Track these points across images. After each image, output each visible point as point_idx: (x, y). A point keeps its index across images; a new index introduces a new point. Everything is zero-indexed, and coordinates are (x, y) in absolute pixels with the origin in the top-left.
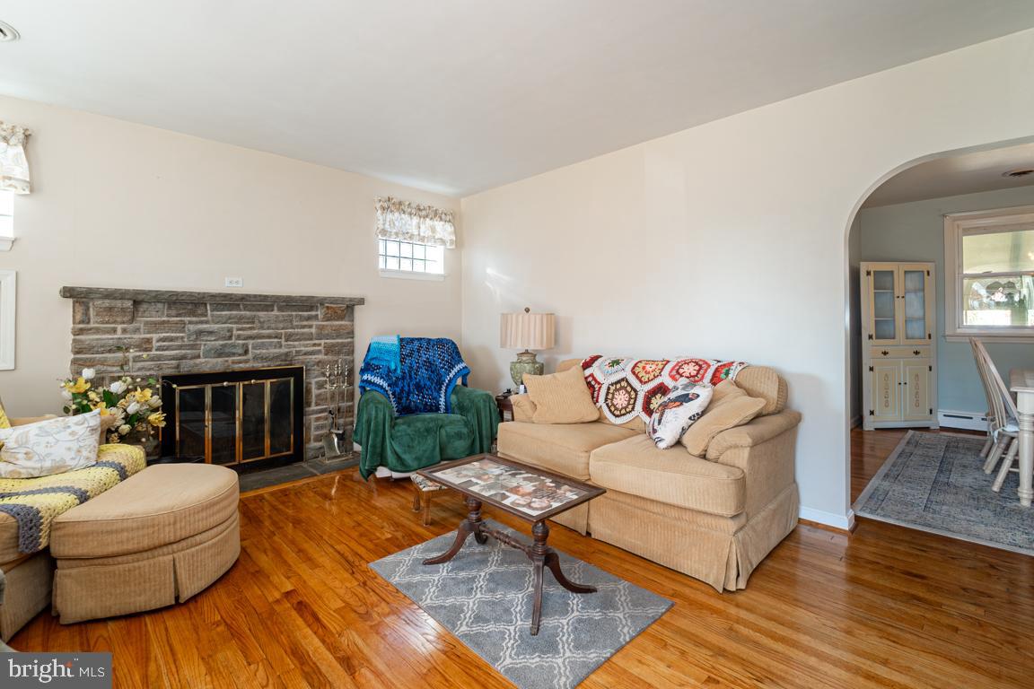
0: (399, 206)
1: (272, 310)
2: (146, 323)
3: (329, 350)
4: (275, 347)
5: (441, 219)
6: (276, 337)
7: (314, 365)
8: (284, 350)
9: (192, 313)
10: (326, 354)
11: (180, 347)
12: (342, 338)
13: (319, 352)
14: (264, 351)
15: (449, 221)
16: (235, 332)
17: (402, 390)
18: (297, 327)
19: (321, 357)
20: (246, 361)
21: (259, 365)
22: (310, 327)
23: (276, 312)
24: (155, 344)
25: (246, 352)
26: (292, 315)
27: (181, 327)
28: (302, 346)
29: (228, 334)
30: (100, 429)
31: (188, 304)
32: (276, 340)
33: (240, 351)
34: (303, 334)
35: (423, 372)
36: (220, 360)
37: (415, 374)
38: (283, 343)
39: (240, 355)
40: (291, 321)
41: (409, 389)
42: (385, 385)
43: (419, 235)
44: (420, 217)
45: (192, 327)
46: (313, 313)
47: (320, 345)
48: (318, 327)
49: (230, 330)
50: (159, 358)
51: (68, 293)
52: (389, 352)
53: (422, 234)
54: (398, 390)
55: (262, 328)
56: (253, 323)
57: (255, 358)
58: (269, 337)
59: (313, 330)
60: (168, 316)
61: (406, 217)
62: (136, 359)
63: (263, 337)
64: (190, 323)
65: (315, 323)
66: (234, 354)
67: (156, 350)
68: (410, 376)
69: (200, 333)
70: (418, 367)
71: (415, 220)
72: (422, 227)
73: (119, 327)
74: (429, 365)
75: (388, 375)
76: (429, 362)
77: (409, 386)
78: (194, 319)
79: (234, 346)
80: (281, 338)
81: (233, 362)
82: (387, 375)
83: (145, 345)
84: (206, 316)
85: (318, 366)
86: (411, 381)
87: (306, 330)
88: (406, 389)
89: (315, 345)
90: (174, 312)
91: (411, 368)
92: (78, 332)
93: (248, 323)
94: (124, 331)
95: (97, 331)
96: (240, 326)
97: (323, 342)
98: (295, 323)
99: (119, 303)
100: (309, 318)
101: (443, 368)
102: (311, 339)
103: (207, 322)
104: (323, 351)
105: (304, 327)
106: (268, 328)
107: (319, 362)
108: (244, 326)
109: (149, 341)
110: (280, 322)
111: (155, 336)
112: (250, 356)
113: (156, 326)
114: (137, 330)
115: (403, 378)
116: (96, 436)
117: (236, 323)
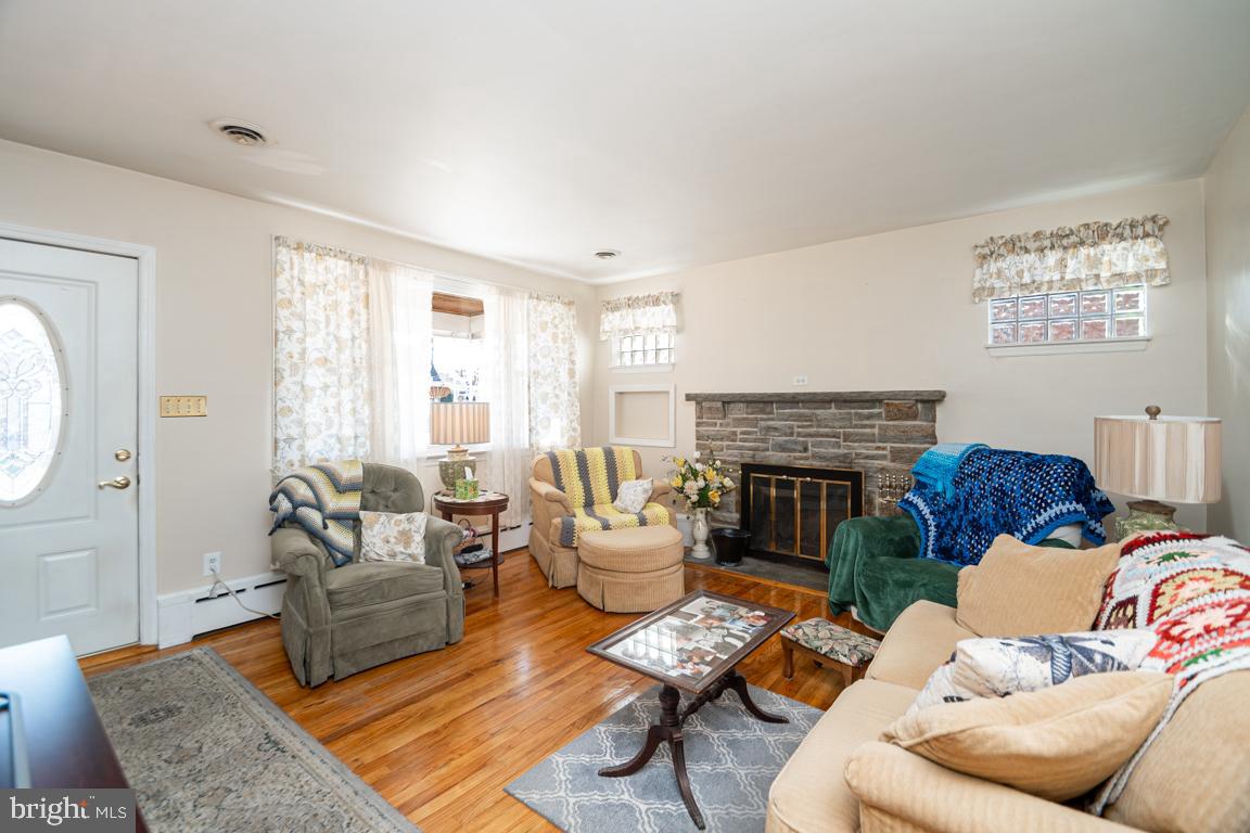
0: (1014, 245)
1: (830, 408)
2: (735, 419)
3: (896, 455)
4: (833, 447)
5: (1122, 238)
6: (834, 437)
7: (876, 472)
8: (842, 451)
9: (763, 411)
10: (893, 461)
11: (755, 440)
12: (914, 443)
13: (884, 457)
14: (823, 450)
15: (1147, 235)
16: (796, 430)
17: (948, 524)
18: (856, 426)
19: (885, 463)
20: (806, 458)
21: (817, 464)
22: (873, 426)
23: (833, 410)
24: (739, 437)
25: (806, 450)
26: (850, 414)
27: (755, 422)
28: (860, 448)
29: (788, 431)
30: (650, 492)
31: (761, 403)
32: (834, 440)
33: (800, 448)
34: (863, 434)
35: (989, 506)
36: (784, 454)
37: (974, 504)
38: (842, 443)
39: (800, 452)
40: (851, 419)
41: (959, 527)
42: (926, 511)
43: (1062, 278)
44: (1065, 248)
45: (763, 424)
46: (876, 411)
47: (884, 449)
48: (881, 427)
49: (791, 427)
50: (740, 448)
51: (689, 397)
52: (938, 466)
53: (1068, 277)
54: (944, 521)
55: (819, 426)
56: (811, 421)
57: (814, 456)
58: (827, 436)
59: (876, 431)
60: (747, 413)
61: (1032, 258)
62: (728, 447)
63: (822, 436)
64: (762, 419)
65: (877, 422)
66: (794, 451)
67: (740, 441)
68: (966, 507)
69: (769, 428)
70: (982, 495)
71: (1052, 257)
72: (1071, 263)
73: (719, 422)
74: (1001, 494)
75: (933, 499)
76: (1004, 493)
77: (961, 520)
78: (765, 416)
79: (796, 443)
80: (839, 438)
81: (795, 458)
82: (931, 500)
83: (732, 437)
84: (772, 413)
85: (881, 474)
86: (966, 514)
87: (868, 430)
88: (955, 523)
89: (878, 448)
90: (749, 410)
91: (971, 495)
92: (698, 425)
93: (806, 421)
94: (721, 425)
95: (708, 424)
96: (800, 424)
97: (888, 445)
98: (854, 422)
99: (714, 404)
100: (870, 417)
101: (1024, 505)
102: (874, 441)
103: (773, 420)
104: (889, 457)
105: (865, 426)
106: (826, 427)
107: (883, 469)
108: (805, 423)
109: (735, 433)
110: (838, 420)
111: (739, 430)
112: (809, 454)
113: (739, 422)
114: (728, 425)
115: (953, 508)
116: (646, 496)
117: (794, 420)
